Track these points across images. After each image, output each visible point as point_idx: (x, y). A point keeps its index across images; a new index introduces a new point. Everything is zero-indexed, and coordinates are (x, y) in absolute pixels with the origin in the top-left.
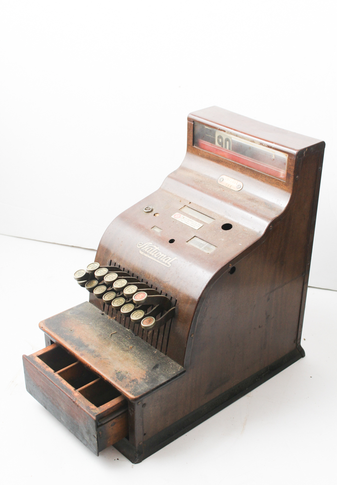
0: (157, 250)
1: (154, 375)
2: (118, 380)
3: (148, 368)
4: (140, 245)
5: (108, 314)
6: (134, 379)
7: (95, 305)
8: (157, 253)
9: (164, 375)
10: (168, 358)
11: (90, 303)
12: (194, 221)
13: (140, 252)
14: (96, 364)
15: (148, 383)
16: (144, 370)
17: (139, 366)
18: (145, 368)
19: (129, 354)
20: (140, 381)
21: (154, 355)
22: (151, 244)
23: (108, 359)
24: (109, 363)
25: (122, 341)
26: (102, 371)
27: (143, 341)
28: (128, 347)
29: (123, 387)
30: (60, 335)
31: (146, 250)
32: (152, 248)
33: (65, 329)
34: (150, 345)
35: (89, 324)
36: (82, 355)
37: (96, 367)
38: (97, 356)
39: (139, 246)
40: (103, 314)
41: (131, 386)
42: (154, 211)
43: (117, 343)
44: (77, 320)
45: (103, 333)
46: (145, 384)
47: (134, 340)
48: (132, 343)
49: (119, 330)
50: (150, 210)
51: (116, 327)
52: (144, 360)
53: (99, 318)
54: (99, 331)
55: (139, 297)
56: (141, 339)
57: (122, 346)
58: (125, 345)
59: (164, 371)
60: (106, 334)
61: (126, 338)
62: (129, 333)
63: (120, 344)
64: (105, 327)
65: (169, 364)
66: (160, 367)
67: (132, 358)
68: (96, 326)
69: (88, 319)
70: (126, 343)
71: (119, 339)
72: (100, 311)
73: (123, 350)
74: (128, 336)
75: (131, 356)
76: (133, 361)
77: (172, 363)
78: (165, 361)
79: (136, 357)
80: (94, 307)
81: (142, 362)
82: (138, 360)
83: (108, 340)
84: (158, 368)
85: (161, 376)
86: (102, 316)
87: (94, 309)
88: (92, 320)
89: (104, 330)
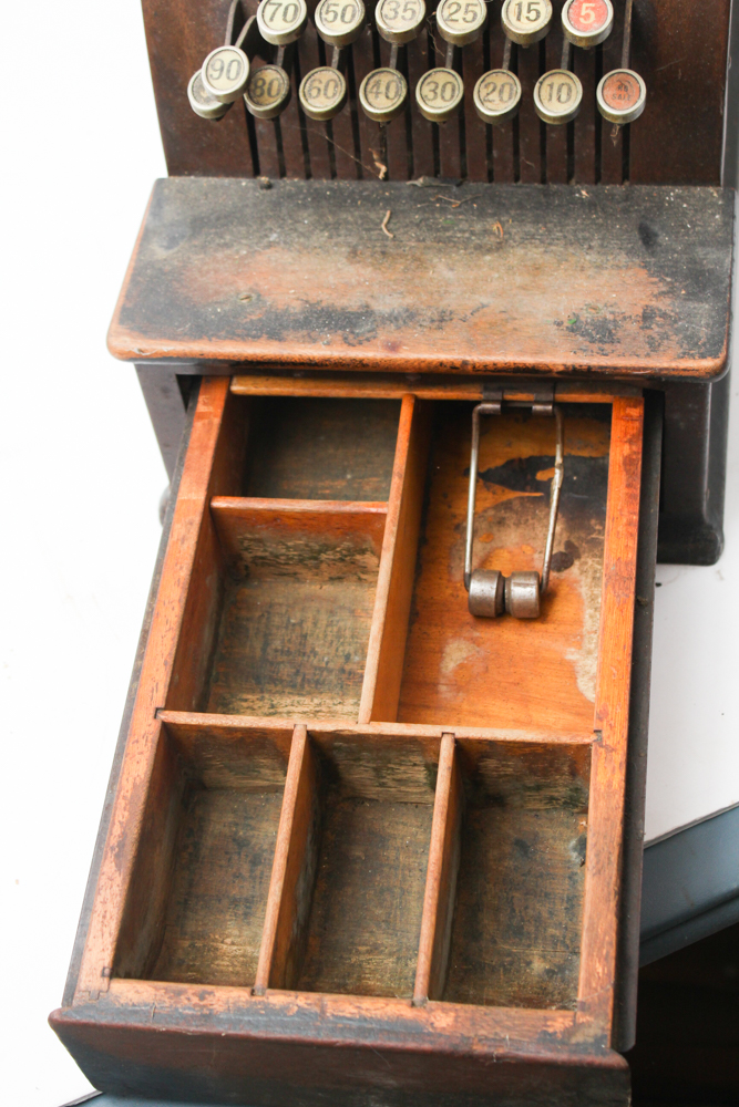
1: (677, 262)
2: (606, 346)
3: (629, 252)
5: (283, 174)
6: (640, 311)
7: (206, 173)
9: (703, 244)
10: (644, 189)
11: (177, 180)
14: (471, 344)
15: (691, 296)
16: (628, 268)
17: (599, 267)
18: (623, 258)
19: (520, 251)
20: (664, 305)
21: (591, 205)
23: (483, 306)
24: (504, 316)
25: (446, 229)
26: (522, 352)
27: (504, 189)
28: (486, 232)
29: (648, 355)
30: (233, 335)
33: (227, 308)
34: (541, 186)
35: (270, 245)
36: (394, 347)
37: (489, 352)
38: (442, 320)
40: (269, 187)
41: (665, 337)
43: (438, 241)
44: (220, 255)
45: (353, 240)
46: (691, 305)
47: (473, 201)
48: (482, 214)
49: (387, 201)
51: (366, 199)
52: (585, 239)
53: (277, 205)
54: (336, 244)
55: (588, 16)
56: (487, 185)
57: (466, 243)
58: (473, 233)
59: (687, 234)
60: (370, 239)
61: (443, 210)
62: (430, 191)
63: (450, 239)
64: (330, 219)
65: (669, 202)
66: (656, 228)
67: (547, 257)
68: (302, 234)
69: (243, 229)
70: (464, 226)
71: (430, 228)
72: (244, 182)
73: (489, 251)
74: (439, 200)
75: (535, 253)
76: (559, 262)
77: (673, 193)
78: (648, 205)
79: (553, 248)
80: (206, 182)
81: (590, 247)
82: (571, 250)
83: (400, 251)
84: (656, 235)
85: (700, 252)
86: (274, 191)
87: (215, 187)
88: (262, 223)
89: (343, 232)
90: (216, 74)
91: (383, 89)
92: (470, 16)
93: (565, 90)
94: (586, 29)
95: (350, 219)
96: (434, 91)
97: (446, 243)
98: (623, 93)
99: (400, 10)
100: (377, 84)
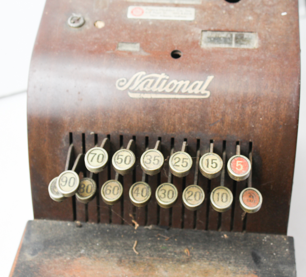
0: (163, 79)
3: (249, 266)
4: (121, 84)
5: (87, 220)
7: (51, 218)
8: (167, 83)
9: (282, 263)
10: (252, 235)
11: (38, 221)
12: (175, 9)
13: (131, 95)
16: (248, 274)
17: (235, 273)
18: (246, 269)
19: (198, 263)
21: (229, 242)
22: (144, 73)
25: (163, 251)
27: (188, 232)
28: (182, 253)
31: (141, 88)
32: (151, 81)
34: (204, 231)
35: (81, 255)
39: (121, 86)
40: (81, 226)
42: (87, 19)
43: (160, 256)
44: (57, 260)
45: (120, 254)
47: (175, 237)
48: (179, 244)
49: (135, 236)
50: (81, 22)
51: (125, 234)
52: (228, 259)
53: (84, 235)
54: (112, 256)
55: (239, 167)
56: (181, 230)
57: (172, 258)
58: (175, 253)
59: (274, 258)
60: (128, 254)
61: (161, 241)
62: (155, 232)
63: (164, 256)
64: (109, 243)
65: (264, 242)
66: (259, 254)
67: (210, 267)
68: (96, 251)
69: (68, 247)
70: (171, 249)
71: (155, 250)
72: (69, 224)
73: (183, 263)
74: (159, 236)
75: (205, 265)
76: (216, 270)
77: (266, 237)
78: (255, 243)
79: (213, 262)
80: (51, 223)
81: (230, 263)
82: (221, 264)
83: (142, 261)
84: (260, 258)
85: (281, 267)
86: (83, 228)
87: (56, 225)
88: (77, 244)
89: (115, 250)
90: (63, 184)
91: (140, 191)
92: (185, 164)
93: (225, 196)
94: (239, 173)
95: (118, 244)
96: (164, 194)
97: (163, 258)
98: (252, 199)
99: (152, 160)
100: (138, 189)
